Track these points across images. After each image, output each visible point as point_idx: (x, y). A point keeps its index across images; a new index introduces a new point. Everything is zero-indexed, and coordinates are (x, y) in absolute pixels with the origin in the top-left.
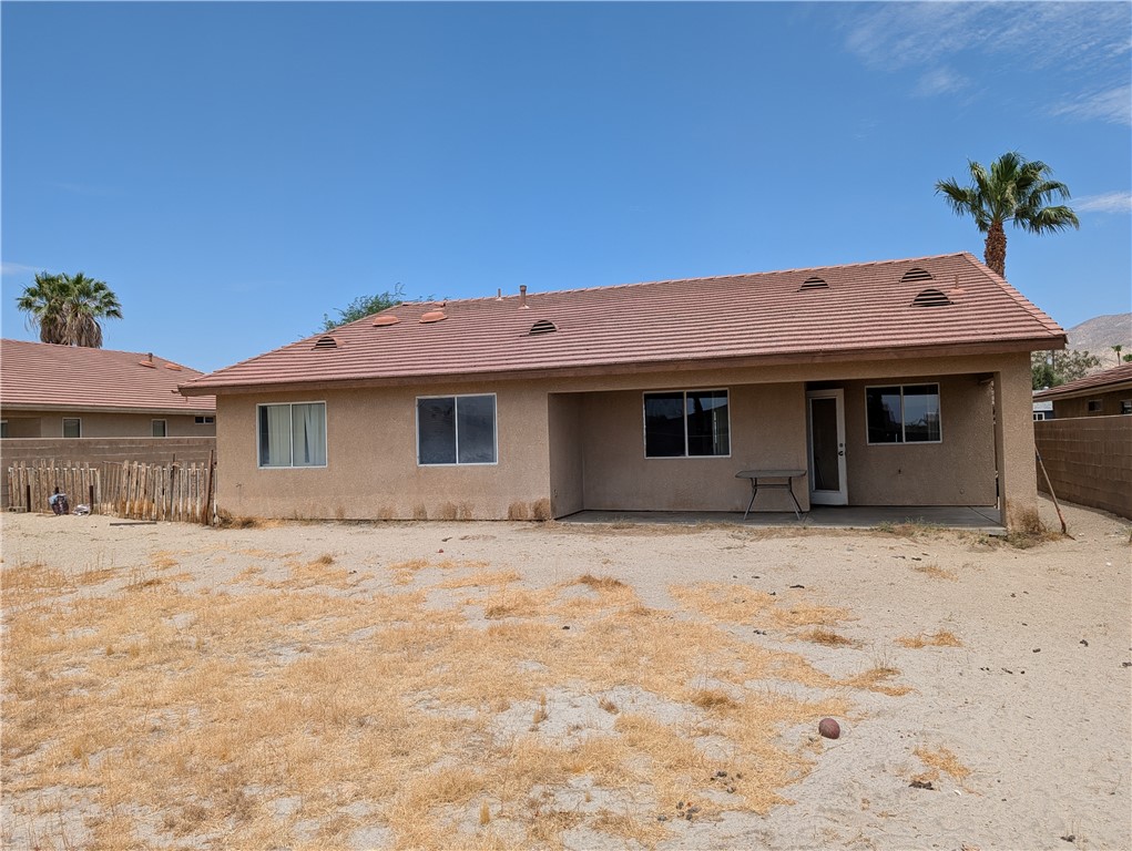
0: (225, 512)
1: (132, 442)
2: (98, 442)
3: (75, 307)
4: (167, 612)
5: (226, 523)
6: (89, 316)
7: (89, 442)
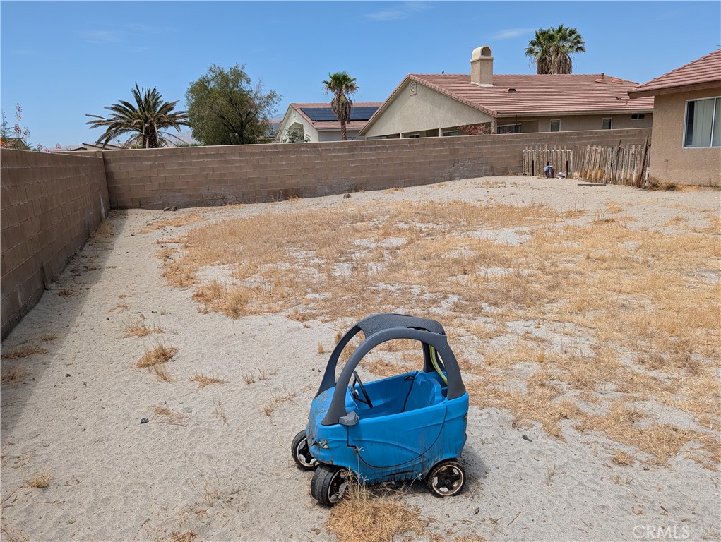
0: (655, 179)
1: (591, 133)
2: (571, 134)
3: (557, 48)
4: (621, 239)
5: (655, 186)
6: (564, 54)
7: (566, 134)
